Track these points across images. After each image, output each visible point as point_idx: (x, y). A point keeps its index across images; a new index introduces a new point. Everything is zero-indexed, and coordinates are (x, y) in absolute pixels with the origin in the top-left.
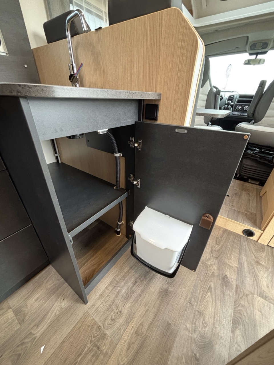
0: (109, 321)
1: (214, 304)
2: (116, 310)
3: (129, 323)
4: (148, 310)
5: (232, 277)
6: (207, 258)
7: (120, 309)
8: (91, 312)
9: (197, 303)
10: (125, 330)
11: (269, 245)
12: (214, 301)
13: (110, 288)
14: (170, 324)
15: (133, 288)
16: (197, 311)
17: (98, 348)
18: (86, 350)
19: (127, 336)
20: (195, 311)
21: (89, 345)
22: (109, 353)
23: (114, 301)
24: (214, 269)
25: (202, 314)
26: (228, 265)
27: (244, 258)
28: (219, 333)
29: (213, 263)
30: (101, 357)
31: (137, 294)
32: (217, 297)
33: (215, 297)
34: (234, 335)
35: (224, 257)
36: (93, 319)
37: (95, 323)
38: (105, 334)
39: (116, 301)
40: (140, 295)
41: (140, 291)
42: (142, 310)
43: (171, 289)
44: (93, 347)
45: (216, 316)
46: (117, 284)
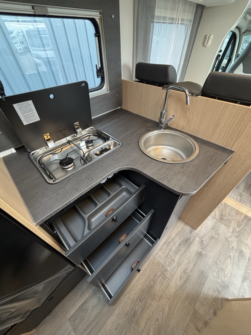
0: (167, 263)
1: (232, 266)
2: (171, 258)
3: (179, 266)
4: (189, 262)
5: (247, 252)
6: (230, 235)
7: (173, 258)
8: (157, 257)
9: (221, 263)
10: (177, 269)
12: (232, 264)
13: (165, 246)
14: (203, 272)
15: (179, 248)
16: (221, 268)
17: (164, 275)
18: (158, 274)
19: (179, 272)
20: (219, 268)
21: (159, 273)
22: (171, 278)
23: (168, 253)
24: (234, 245)
25: (224, 270)
26: (245, 243)
28: (233, 282)
29: (233, 240)
30: (167, 279)
31: (182, 251)
32: (234, 262)
33: (233, 262)
34: (243, 285)
35: (242, 237)
36: (159, 261)
37: (160, 263)
38: (167, 269)
39: (170, 253)
40: (184, 253)
41: (183, 250)
42: (186, 261)
43: (203, 252)
44: (162, 274)
45: (233, 273)
46: (169, 244)
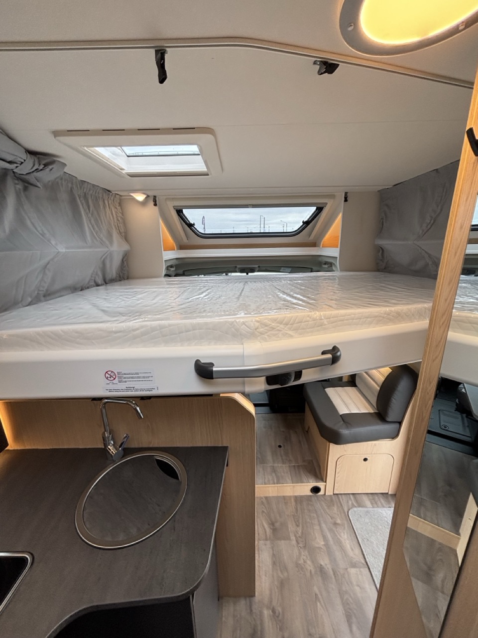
1: (327, 613)
5: (326, 562)
6: (297, 553)
9: (315, 627)
11: (335, 493)
24: (309, 566)
26: (317, 548)
27: (324, 526)
33: (324, 603)
35: (310, 540)
